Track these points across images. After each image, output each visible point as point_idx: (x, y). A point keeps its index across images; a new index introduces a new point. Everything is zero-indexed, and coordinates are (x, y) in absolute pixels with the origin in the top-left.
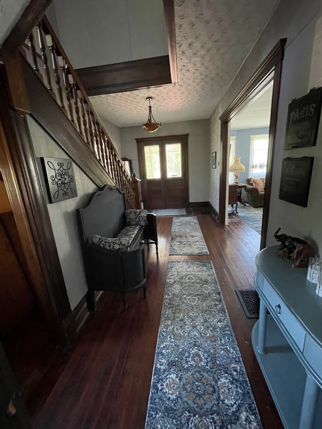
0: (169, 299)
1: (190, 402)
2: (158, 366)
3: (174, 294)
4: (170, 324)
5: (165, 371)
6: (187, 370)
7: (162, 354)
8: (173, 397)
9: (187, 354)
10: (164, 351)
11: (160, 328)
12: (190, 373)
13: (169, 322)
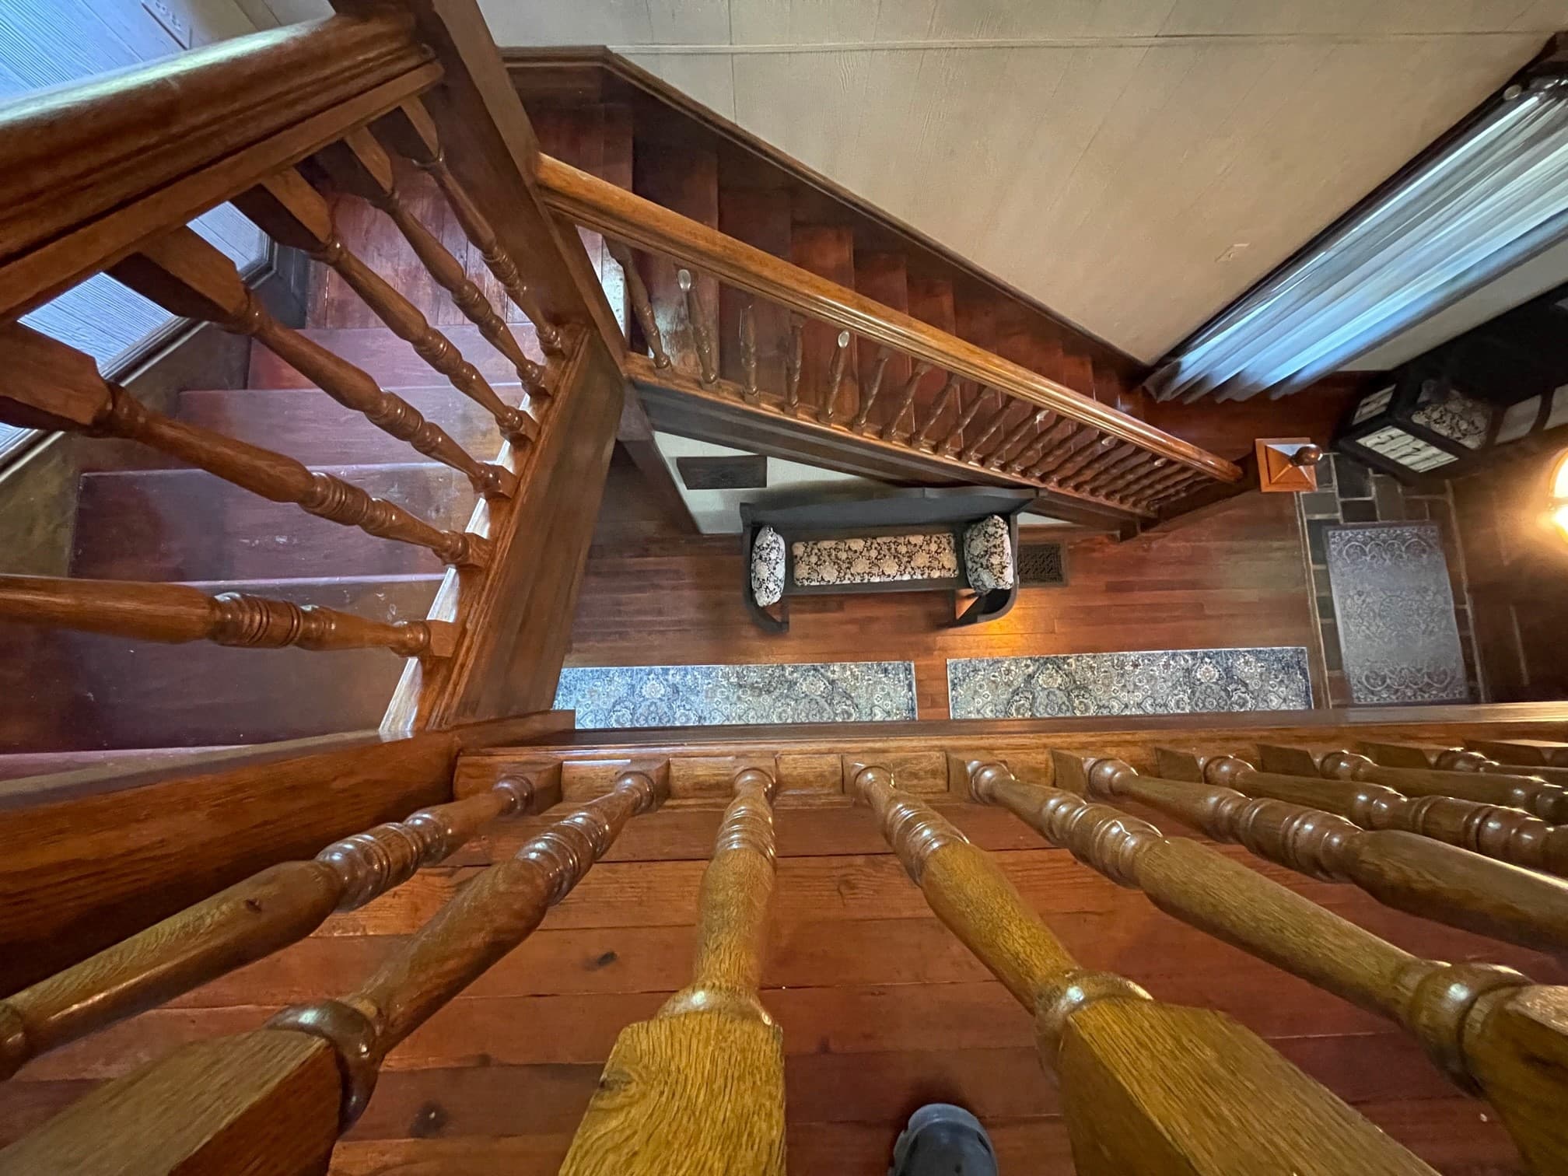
0: (783, 675)
1: (640, 710)
2: (671, 672)
3: (796, 684)
4: (732, 680)
5: (667, 680)
6: (671, 708)
7: (685, 675)
8: (644, 693)
9: (688, 707)
10: (689, 677)
11: (722, 666)
12: (666, 710)
13: (734, 680)
